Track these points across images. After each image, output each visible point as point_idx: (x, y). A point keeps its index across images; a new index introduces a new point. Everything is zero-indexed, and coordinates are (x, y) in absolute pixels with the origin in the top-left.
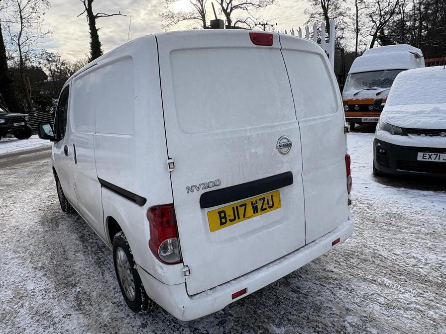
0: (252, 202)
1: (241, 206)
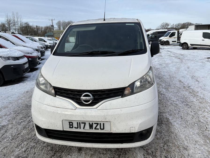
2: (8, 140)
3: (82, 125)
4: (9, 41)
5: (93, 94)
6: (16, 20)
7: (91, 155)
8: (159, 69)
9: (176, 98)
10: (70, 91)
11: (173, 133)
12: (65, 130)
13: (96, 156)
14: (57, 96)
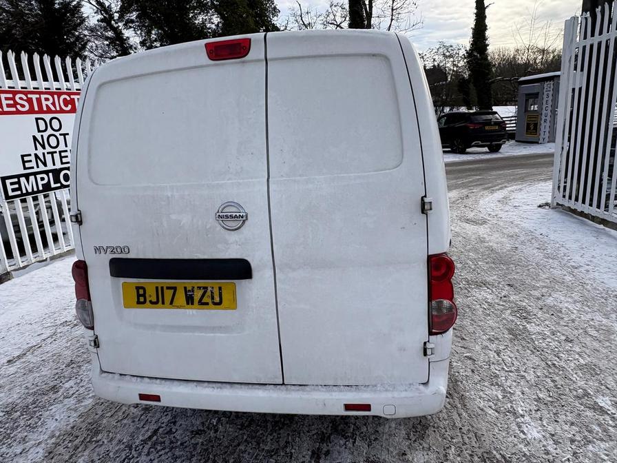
0: (185, 288)
1: (168, 288)
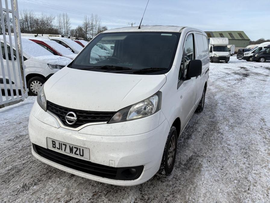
2: (17, 150)
3: (64, 147)
4: (69, 47)
5: (78, 114)
6: (94, 23)
7: (79, 184)
8: (244, 98)
9: (236, 142)
10: (64, 109)
11: (193, 184)
12: (49, 148)
13: (84, 185)
14: (47, 111)
